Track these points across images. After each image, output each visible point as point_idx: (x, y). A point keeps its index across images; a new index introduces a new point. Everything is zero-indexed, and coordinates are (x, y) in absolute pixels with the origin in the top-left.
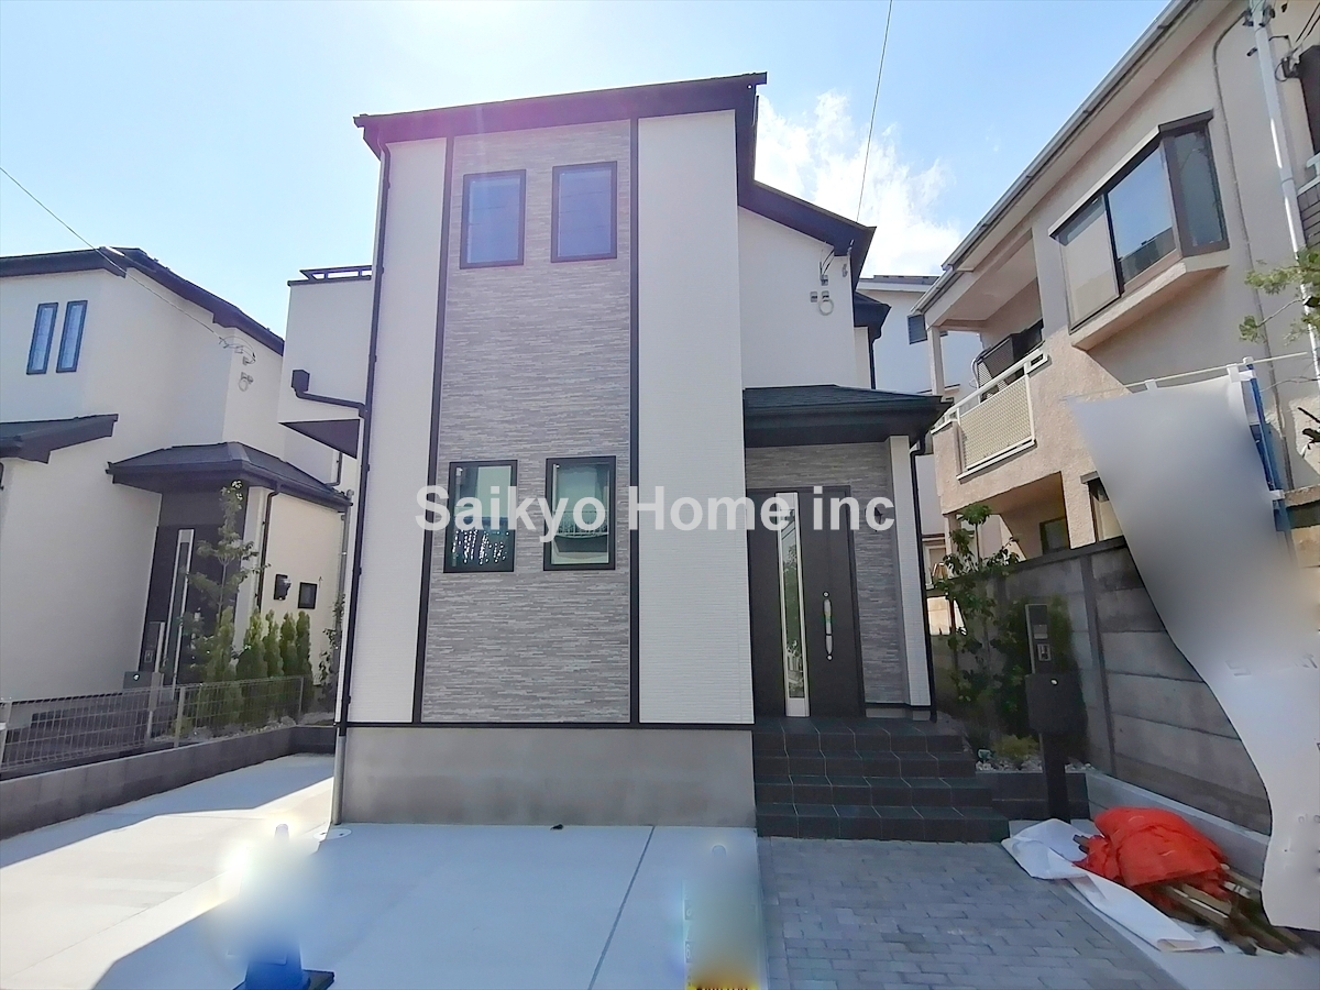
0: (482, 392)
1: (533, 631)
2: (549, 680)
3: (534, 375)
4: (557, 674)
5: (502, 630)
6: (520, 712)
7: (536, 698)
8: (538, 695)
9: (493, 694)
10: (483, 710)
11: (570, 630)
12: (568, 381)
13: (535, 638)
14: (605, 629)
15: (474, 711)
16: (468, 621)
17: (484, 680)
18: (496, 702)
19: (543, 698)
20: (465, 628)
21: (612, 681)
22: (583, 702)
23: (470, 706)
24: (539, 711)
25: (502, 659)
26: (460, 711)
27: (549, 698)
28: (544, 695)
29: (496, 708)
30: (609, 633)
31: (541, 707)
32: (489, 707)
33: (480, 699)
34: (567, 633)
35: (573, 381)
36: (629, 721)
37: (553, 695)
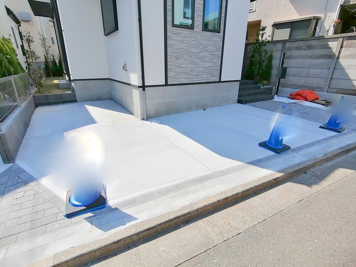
1: (198, 53)
2: (202, 69)
4: (204, 67)
5: (190, 52)
7: (198, 75)
8: (199, 74)
9: (188, 74)
11: (207, 53)
13: (199, 55)
15: (182, 80)
16: (180, 48)
17: (185, 69)
18: (189, 77)
19: (200, 75)
20: (179, 50)
21: (216, 70)
22: (209, 76)
23: (181, 78)
25: (190, 62)
26: (179, 80)
30: (216, 55)
31: (199, 78)
32: (187, 78)
33: (184, 76)
36: (219, 81)
37: (203, 74)
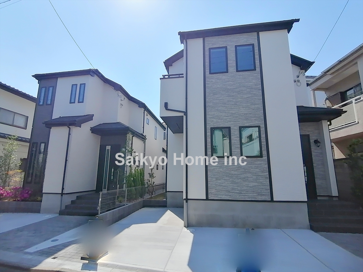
0: (218, 108)
1: (239, 174)
2: (245, 188)
3: (233, 103)
4: (248, 187)
5: (230, 174)
6: (237, 197)
7: (242, 193)
8: (242, 192)
9: (229, 192)
10: (226, 196)
11: (250, 174)
12: (244, 105)
13: (240, 176)
14: (261, 174)
15: (224, 196)
16: (219, 171)
17: (226, 188)
18: (230, 194)
19: (244, 193)
20: (219, 173)
21: (264, 189)
22: (256, 194)
23: (222, 195)
24: (243, 197)
25: (230, 182)
26: (220, 196)
27: (246, 193)
28: (244, 192)
29: (230, 196)
30: (262, 175)
31: (244, 196)
32: (228, 195)
33: (225, 193)
34: (249, 175)
35: (245, 105)
36: (270, 200)
37: (247, 193)
